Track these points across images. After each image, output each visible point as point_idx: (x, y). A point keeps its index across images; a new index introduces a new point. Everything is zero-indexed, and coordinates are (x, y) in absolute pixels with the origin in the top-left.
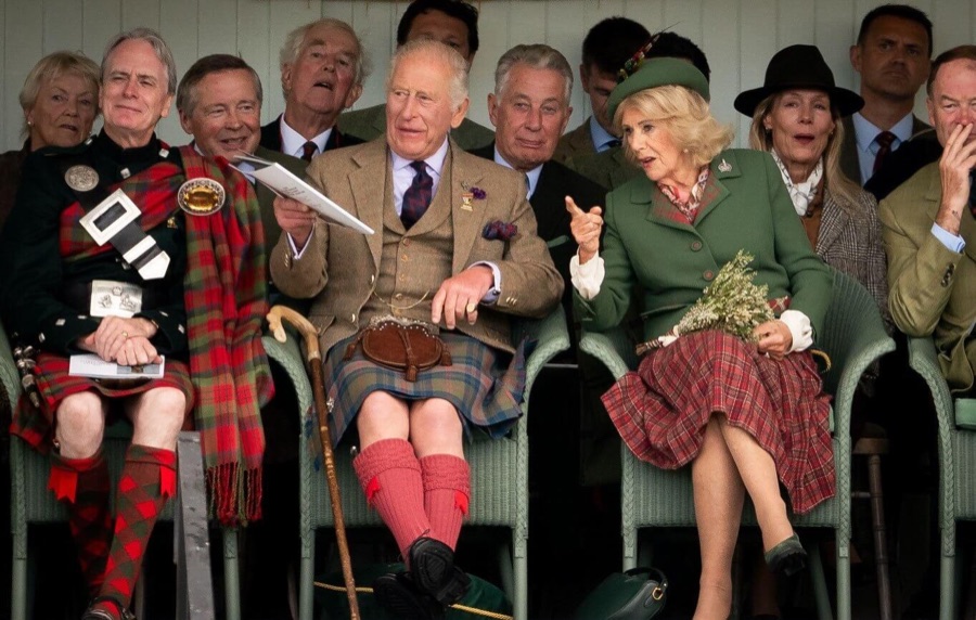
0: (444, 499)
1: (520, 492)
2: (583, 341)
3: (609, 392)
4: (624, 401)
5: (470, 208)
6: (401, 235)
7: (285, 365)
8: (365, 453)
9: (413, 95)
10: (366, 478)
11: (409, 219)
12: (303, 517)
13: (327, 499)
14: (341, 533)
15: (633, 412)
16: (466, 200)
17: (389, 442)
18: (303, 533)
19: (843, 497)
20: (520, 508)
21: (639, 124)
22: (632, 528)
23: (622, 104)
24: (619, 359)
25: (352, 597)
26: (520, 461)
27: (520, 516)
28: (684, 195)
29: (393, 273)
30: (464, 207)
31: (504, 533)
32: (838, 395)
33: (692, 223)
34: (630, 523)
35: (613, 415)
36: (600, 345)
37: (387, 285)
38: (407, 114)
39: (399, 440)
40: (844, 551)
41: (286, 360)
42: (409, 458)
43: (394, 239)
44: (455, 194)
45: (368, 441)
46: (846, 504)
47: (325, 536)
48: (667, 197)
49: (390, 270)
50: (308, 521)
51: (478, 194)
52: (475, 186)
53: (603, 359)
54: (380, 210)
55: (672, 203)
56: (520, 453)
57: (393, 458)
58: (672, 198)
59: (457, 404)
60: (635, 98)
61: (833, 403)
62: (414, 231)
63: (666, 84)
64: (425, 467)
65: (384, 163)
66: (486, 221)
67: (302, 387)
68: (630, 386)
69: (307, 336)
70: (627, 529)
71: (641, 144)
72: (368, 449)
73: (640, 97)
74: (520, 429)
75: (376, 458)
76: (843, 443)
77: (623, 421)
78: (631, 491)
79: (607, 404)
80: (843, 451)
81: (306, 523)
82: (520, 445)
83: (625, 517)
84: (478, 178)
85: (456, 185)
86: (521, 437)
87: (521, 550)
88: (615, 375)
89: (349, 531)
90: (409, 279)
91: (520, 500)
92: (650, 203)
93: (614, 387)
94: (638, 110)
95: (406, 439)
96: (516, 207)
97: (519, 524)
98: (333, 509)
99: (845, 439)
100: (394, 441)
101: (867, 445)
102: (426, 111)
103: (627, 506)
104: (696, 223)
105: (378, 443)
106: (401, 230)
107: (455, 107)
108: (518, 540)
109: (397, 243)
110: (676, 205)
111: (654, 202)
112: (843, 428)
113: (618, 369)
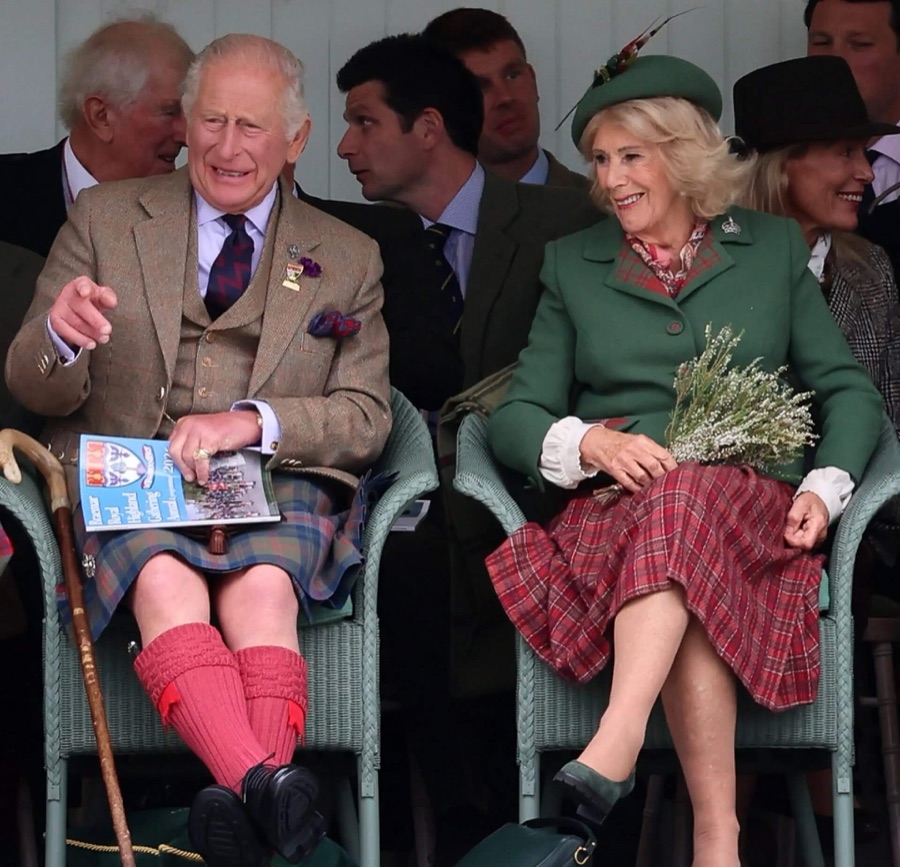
0: (270, 710)
1: (367, 701)
2: (458, 477)
3: (496, 552)
4: (520, 565)
5: (296, 287)
6: (203, 328)
7: (21, 517)
8: (151, 649)
9: (232, 122)
10: (157, 685)
11: (216, 304)
12: (49, 739)
13: (84, 714)
14: (107, 763)
15: (532, 582)
16: (291, 274)
17: (184, 627)
18: (49, 763)
19: (842, 704)
20: (368, 724)
21: (620, 150)
22: (532, 752)
23: (597, 118)
24: (512, 505)
25: (128, 857)
26: (367, 654)
27: (368, 736)
28: (663, 256)
29: (190, 384)
30: (286, 284)
31: (344, 761)
32: (833, 553)
33: (674, 296)
34: (529, 744)
35: (500, 588)
36: (485, 484)
37: (182, 400)
38: (226, 151)
39: (197, 625)
40: (844, 783)
41: (21, 508)
42: (217, 650)
43: (194, 333)
44: (277, 262)
45: (153, 630)
46: (847, 715)
47: (82, 767)
48: (639, 255)
49: (185, 379)
50: (56, 746)
51: (311, 270)
52: (308, 256)
53: (488, 503)
54: (179, 289)
55: (646, 264)
56: (368, 643)
57: (193, 653)
58: (647, 257)
59: (292, 571)
60: (620, 111)
61: (826, 566)
62: (223, 322)
63: (664, 95)
64: (245, 663)
65: (186, 215)
66: (316, 309)
67: (45, 546)
68: (528, 545)
69: (50, 475)
70: (525, 753)
71: (618, 179)
72: (155, 642)
73: (627, 108)
74: (368, 608)
75: (168, 655)
76: (841, 624)
77: (514, 596)
78: (530, 697)
79: (492, 570)
80: (841, 636)
81: (53, 749)
82: (368, 631)
83: (521, 736)
84: (315, 243)
85: (280, 248)
86: (368, 620)
87: (369, 785)
88: (506, 527)
89: (120, 759)
90: (212, 394)
91: (368, 713)
92: (611, 261)
93: (505, 545)
94: (622, 129)
95: (206, 621)
96: (363, 290)
97: (367, 747)
98: (95, 729)
99: (844, 618)
100: (191, 626)
101: (875, 628)
102: (253, 143)
103: (525, 719)
104: (681, 296)
105: (168, 633)
106: (204, 321)
107: (291, 134)
108: (366, 770)
109: (199, 338)
110: (651, 268)
111: (618, 260)
112: (842, 602)
113: (509, 518)
